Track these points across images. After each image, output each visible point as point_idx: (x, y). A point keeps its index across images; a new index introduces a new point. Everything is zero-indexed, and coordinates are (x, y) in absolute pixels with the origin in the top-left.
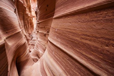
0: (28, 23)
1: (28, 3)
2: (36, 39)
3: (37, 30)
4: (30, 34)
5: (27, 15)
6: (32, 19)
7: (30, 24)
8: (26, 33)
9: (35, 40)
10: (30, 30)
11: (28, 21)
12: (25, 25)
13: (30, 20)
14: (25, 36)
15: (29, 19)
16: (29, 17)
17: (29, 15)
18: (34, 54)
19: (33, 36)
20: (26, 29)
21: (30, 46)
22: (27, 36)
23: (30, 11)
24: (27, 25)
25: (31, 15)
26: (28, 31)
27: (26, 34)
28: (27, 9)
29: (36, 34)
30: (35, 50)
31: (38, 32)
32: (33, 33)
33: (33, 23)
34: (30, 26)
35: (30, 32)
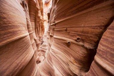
0: (39, 26)
1: (41, 6)
2: (47, 44)
3: (50, 34)
4: (40, 37)
5: (39, 17)
6: (43, 22)
7: (41, 27)
8: (36, 36)
9: (45, 46)
10: (40, 34)
11: (39, 24)
12: (36, 28)
13: (42, 23)
14: (35, 40)
15: (40, 22)
16: (40, 20)
17: (41, 18)
18: (44, 69)
19: (44, 40)
20: (37, 32)
21: (39, 53)
22: (37, 40)
23: (42, 15)
24: (39, 28)
25: (43, 18)
26: (39, 34)
27: (36, 38)
28: (39, 12)
29: (48, 38)
30: (46, 63)
31: (51, 36)
32: (43, 36)
33: (44, 26)
34: (41, 29)
35: (41, 35)
